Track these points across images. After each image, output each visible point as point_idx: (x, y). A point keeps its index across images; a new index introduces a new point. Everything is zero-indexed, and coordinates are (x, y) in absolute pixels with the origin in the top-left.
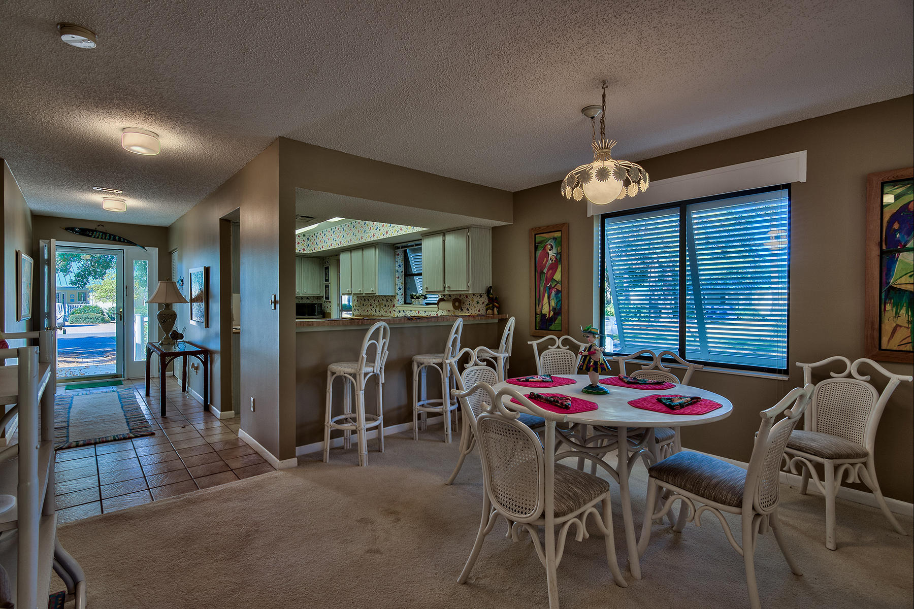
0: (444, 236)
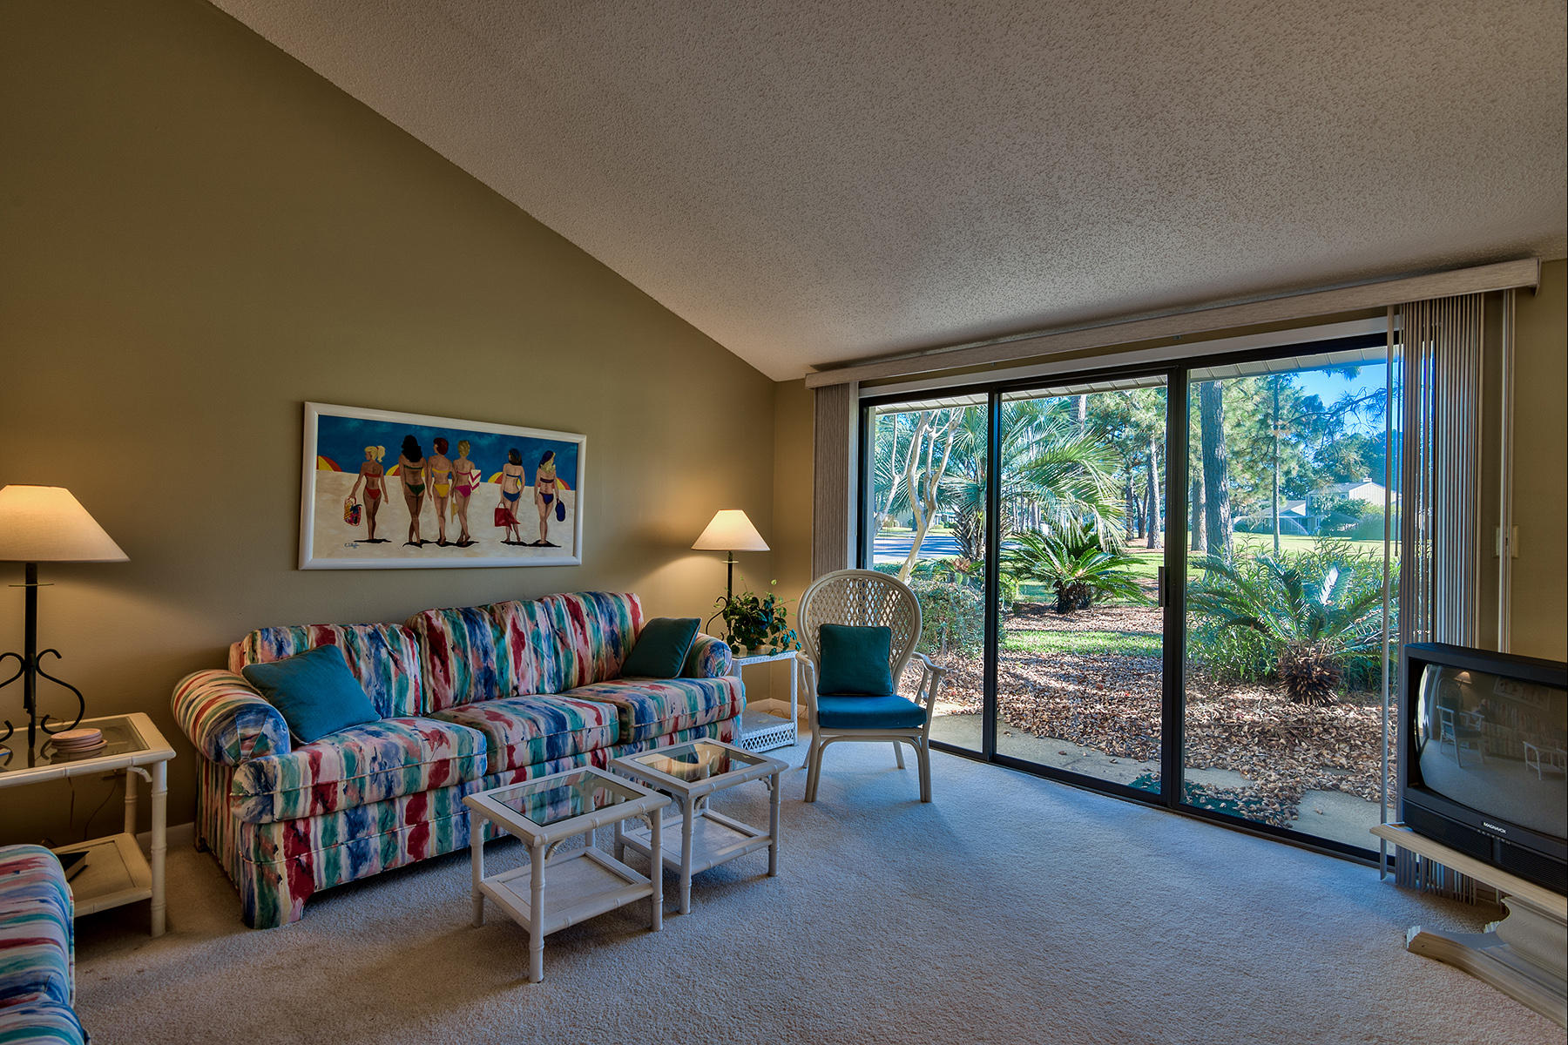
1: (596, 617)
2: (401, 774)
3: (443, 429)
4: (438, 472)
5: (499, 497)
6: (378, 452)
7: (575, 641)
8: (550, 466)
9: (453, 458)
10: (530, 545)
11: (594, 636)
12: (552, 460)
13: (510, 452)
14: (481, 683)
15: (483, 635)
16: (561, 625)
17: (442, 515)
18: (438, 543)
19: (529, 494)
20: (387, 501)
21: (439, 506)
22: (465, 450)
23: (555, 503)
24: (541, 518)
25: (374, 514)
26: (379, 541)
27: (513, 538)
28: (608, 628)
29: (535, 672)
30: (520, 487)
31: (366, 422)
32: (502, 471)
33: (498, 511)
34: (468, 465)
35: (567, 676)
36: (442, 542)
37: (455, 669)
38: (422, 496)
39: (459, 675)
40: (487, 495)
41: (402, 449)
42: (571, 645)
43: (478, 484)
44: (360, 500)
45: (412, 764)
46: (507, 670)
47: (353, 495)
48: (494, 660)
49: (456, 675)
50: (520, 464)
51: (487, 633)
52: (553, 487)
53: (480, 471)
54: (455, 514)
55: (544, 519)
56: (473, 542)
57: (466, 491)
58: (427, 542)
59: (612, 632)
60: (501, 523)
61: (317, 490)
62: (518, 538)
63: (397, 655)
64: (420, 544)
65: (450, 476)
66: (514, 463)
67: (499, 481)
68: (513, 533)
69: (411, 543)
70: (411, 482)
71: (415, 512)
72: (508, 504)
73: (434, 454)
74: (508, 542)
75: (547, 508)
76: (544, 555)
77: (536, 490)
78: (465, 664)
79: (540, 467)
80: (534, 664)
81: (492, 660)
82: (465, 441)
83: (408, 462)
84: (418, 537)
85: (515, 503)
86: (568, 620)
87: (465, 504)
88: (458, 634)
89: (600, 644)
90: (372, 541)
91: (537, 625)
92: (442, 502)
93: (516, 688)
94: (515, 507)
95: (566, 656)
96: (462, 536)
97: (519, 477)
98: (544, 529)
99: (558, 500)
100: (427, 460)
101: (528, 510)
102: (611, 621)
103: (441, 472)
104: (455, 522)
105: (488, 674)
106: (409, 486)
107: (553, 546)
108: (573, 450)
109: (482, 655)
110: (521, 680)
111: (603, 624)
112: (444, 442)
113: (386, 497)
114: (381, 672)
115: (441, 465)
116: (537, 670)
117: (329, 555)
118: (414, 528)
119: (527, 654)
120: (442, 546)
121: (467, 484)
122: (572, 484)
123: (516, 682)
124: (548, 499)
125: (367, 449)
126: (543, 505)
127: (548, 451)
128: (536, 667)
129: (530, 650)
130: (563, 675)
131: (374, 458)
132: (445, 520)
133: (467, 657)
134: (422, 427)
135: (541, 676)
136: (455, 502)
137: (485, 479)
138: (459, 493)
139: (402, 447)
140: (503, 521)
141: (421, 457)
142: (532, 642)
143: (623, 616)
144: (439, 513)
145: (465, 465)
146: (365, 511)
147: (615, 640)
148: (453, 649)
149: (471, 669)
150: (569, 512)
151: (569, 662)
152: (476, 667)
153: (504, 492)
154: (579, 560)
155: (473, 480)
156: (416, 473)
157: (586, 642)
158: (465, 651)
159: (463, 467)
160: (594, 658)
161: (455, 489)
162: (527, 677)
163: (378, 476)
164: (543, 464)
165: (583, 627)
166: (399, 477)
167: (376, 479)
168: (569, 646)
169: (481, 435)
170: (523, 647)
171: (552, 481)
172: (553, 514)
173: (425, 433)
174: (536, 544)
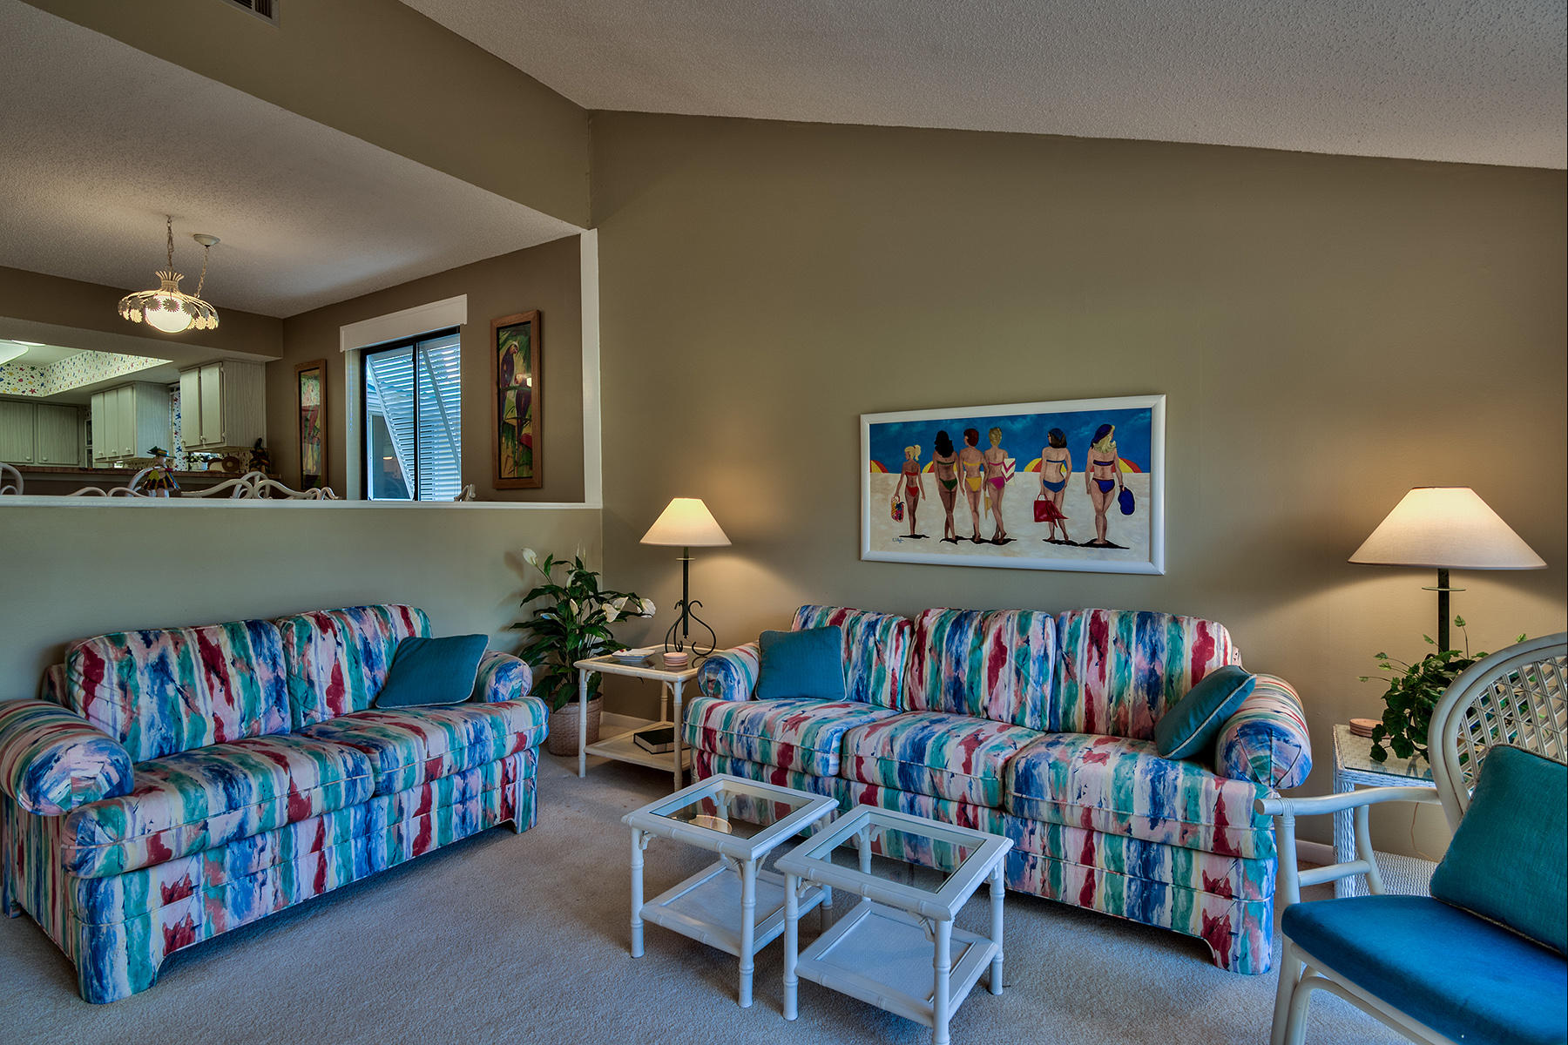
0: (200, 372)
1: (1128, 647)
2: (756, 743)
3: (973, 419)
4: (969, 465)
5: (1038, 487)
6: (915, 452)
7: (1085, 672)
8: (1108, 444)
9: (983, 450)
10: (1082, 545)
11: (1117, 671)
12: (1110, 436)
13: (1050, 433)
14: (950, 693)
15: (961, 641)
16: (1071, 649)
17: (975, 511)
18: (973, 540)
19: (1077, 482)
20: (924, 498)
21: (972, 500)
22: (996, 438)
23: (1117, 491)
24: (1097, 511)
25: (914, 511)
26: (919, 537)
27: (1059, 536)
28: (1145, 665)
29: (1013, 698)
30: (1065, 474)
31: (905, 424)
32: (1041, 457)
33: (1037, 503)
34: (1000, 454)
35: (1066, 714)
36: (977, 540)
37: (929, 672)
38: (955, 491)
39: (931, 679)
40: (1024, 486)
41: (935, 446)
42: (1078, 675)
43: (1013, 474)
44: (903, 499)
45: (766, 739)
46: (978, 686)
47: (897, 494)
48: (967, 672)
49: (928, 678)
50: (1064, 445)
51: (965, 641)
52: (1114, 470)
53: (1014, 459)
54: (988, 509)
55: (1101, 513)
56: (1010, 540)
57: (1000, 483)
58: (962, 538)
59: (1152, 672)
60: (1041, 517)
61: (871, 492)
62: (1066, 536)
63: (881, 647)
64: (956, 540)
65: (982, 468)
66: (1055, 446)
67: (1037, 469)
68: (1058, 531)
69: (947, 539)
70: (945, 479)
71: (949, 508)
72: (1051, 495)
73: (965, 447)
74: (1052, 541)
75: (1104, 498)
76: (1102, 558)
77: (1087, 477)
78: (938, 669)
79: (1092, 446)
80: (1013, 687)
81: (964, 671)
82: (996, 428)
83: (941, 458)
84: (953, 533)
85: (1060, 493)
86: (1083, 643)
87: (999, 497)
88: (938, 635)
89: (1124, 684)
90: (914, 536)
91: (1027, 641)
92: (975, 496)
93: (986, 709)
94: (1059, 499)
95: (1069, 688)
96: (997, 533)
97: (1063, 462)
98: (1103, 527)
99: (1121, 487)
100: (958, 455)
101: (1078, 502)
102: (1154, 655)
103: (973, 465)
104: (989, 517)
105: (958, 685)
106: (943, 481)
107: (1117, 547)
108: (1145, 418)
109: (954, 663)
110: (993, 701)
111: (1138, 659)
112: (973, 433)
113: (923, 494)
114: (865, 658)
115: (972, 457)
116: (1016, 695)
117: (882, 549)
118: (949, 524)
119: (1007, 673)
120: (977, 543)
121: (1001, 475)
122: (1143, 463)
123: (986, 703)
124: (1106, 486)
125: (906, 450)
126: (1099, 495)
127: (1102, 426)
128: (1016, 692)
129: (1011, 669)
130: (1061, 711)
131: (912, 457)
132: (978, 515)
133: (941, 662)
134: (952, 421)
135: (1022, 704)
136: (988, 495)
137: (1020, 468)
138: (992, 485)
139: (935, 443)
140: (1045, 515)
141: (952, 451)
142: (1016, 660)
143: (1175, 653)
144: (973, 508)
145: (997, 455)
146: (905, 509)
147: (1153, 685)
148: (930, 650)
149: (942, 675)
150: (1140, 502)
151: (1072, 698)
152: (947, 674)
153: (1045, 481)
154: (1161, 568)
155: (1007, 470)
156: (948, 468)
157: (1102, 676)
158: (940, 655)
159: (996, 458)
160: (1111, 700)
161: (987, 482)
162: (1001, 700)
163: (916, 474)
164: (1097, 442)
165: (1102, 656)
166: (933, 474)
167: (914, 477)
168: (1076, 677)
169: (1013, 418)
170: (1003, 664)
171: (1112, 462)
172: (1115, 505)
173: (956, 427)
174: (1091, 544)
